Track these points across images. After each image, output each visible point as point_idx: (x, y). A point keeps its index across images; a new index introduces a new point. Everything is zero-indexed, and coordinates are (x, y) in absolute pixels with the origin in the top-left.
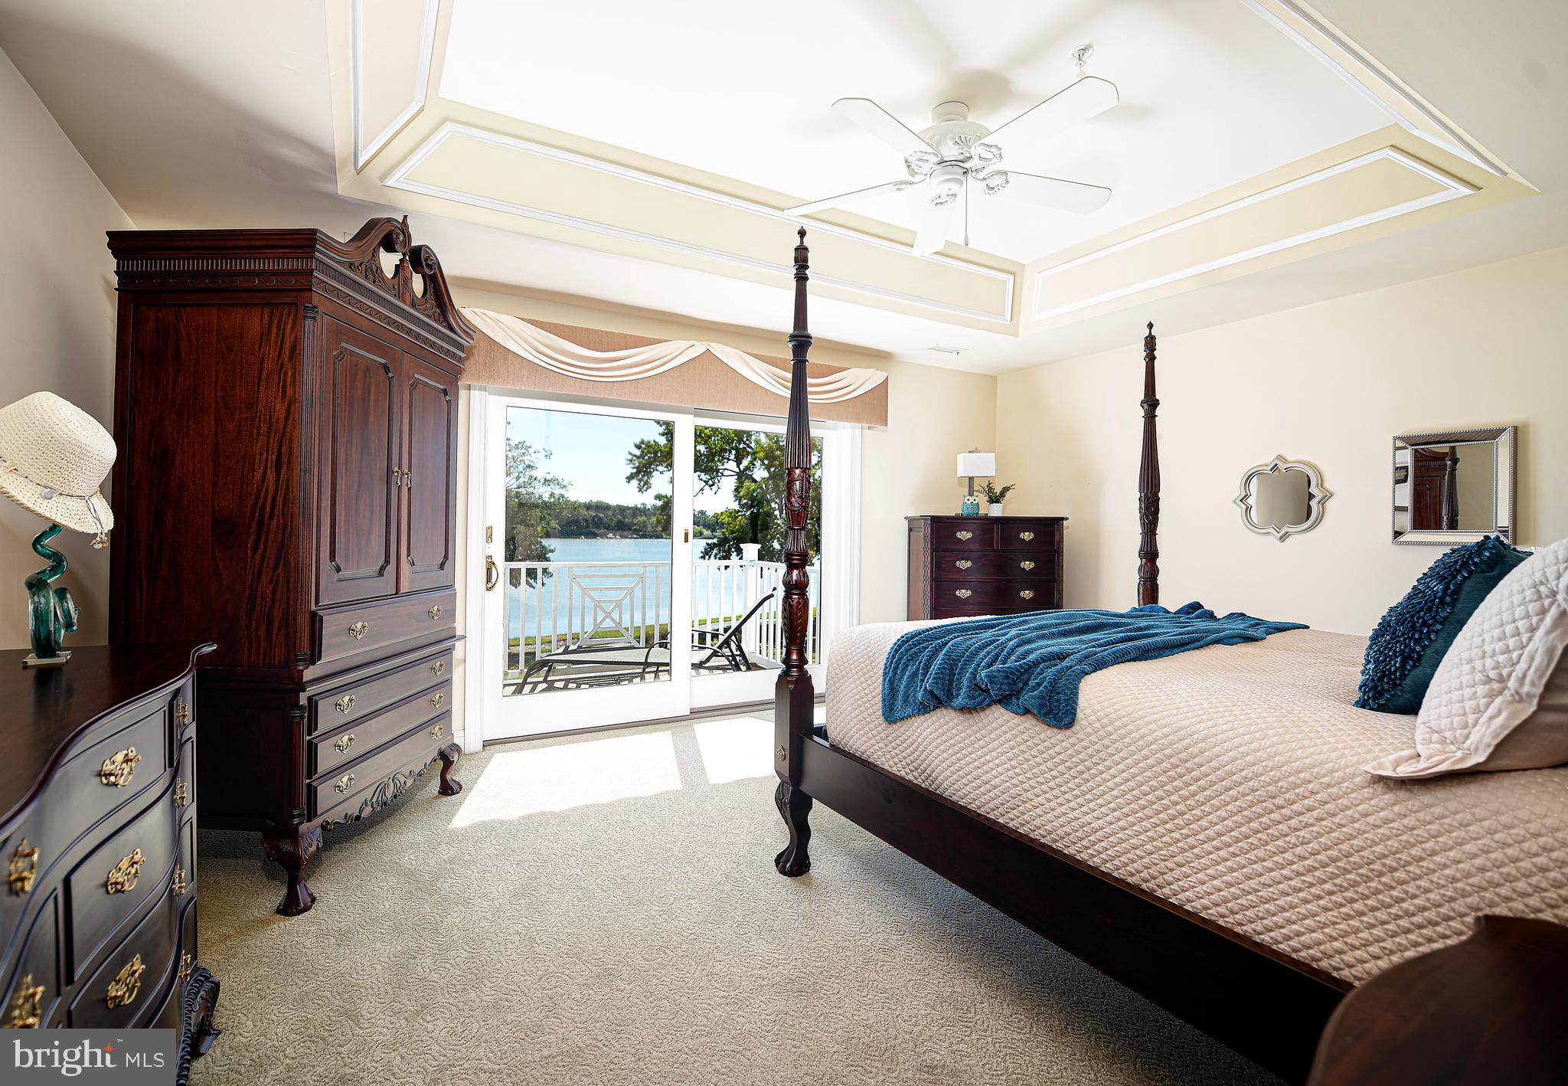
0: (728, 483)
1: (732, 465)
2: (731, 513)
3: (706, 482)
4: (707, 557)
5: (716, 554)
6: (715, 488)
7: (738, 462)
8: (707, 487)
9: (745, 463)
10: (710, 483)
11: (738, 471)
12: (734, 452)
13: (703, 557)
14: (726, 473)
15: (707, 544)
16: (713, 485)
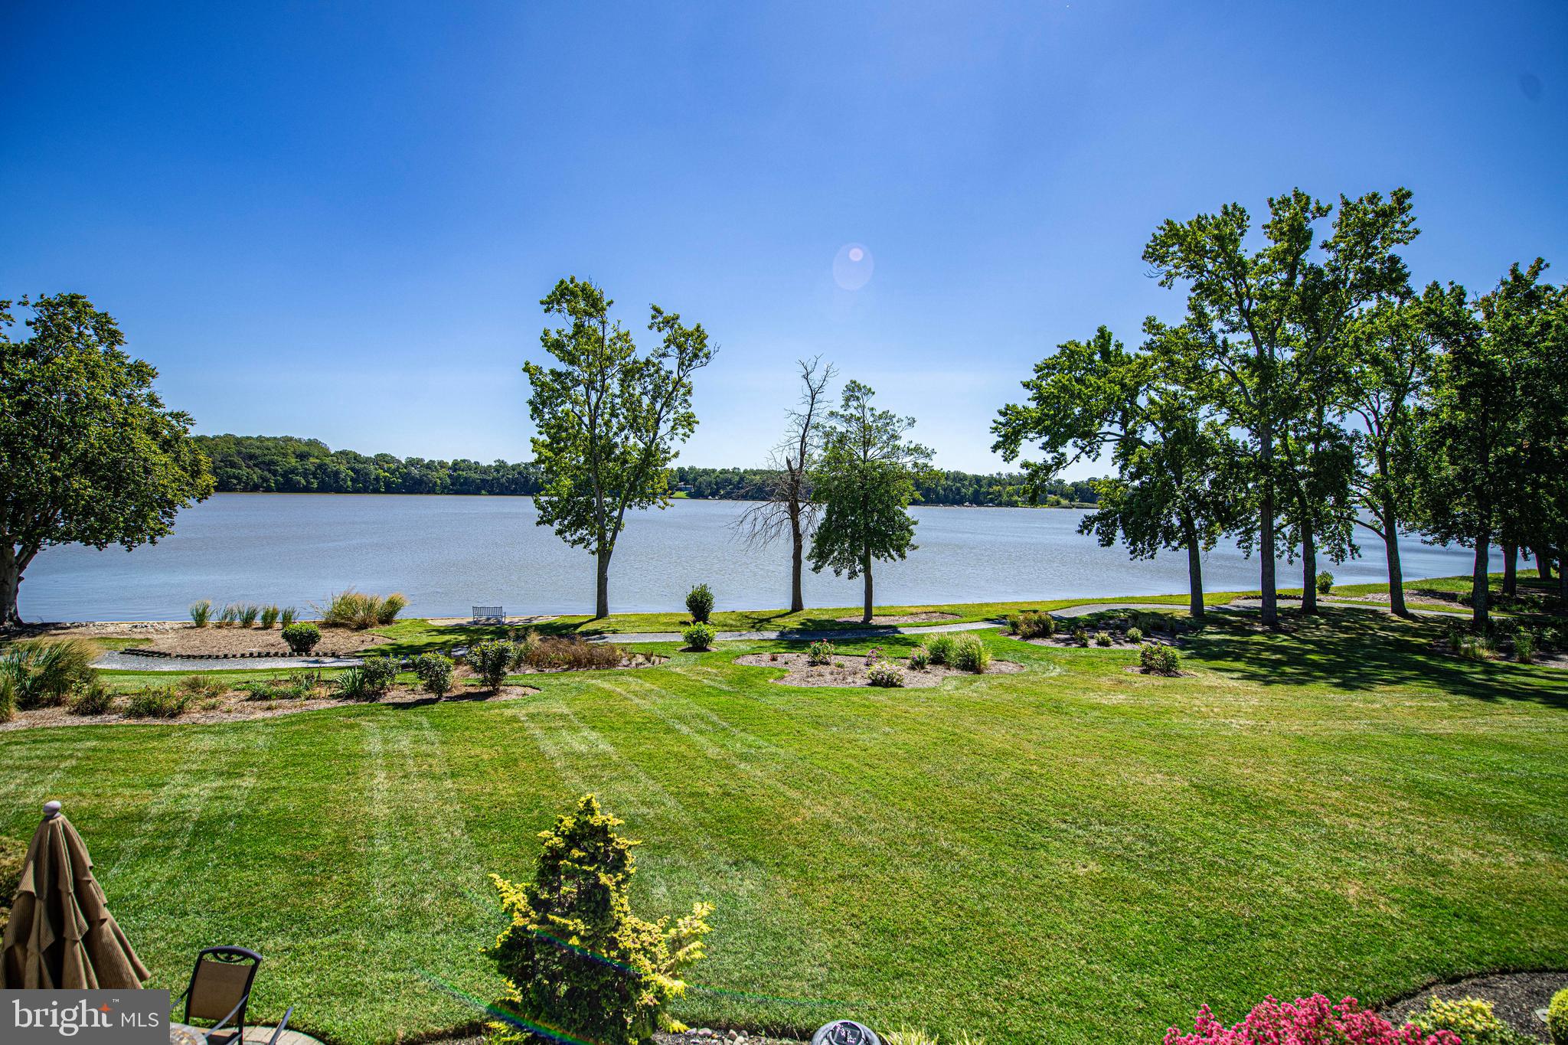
0: (1108, 450)
1: (1116, 428)
2: (1111, 483)
3: (1083, 449)
4: (1086, 531)
5: (1098, 529)
6: (1093, 456)
7: (1124, 425)
8: (1083, 455)
9: (1131, 425)
10: (1088, 449)
11: (1122, 433)
12: (1119, 414)
13: (1081, 532)
14: (1109, 437)
15: (1086, 517)
16: (1090, 452)
